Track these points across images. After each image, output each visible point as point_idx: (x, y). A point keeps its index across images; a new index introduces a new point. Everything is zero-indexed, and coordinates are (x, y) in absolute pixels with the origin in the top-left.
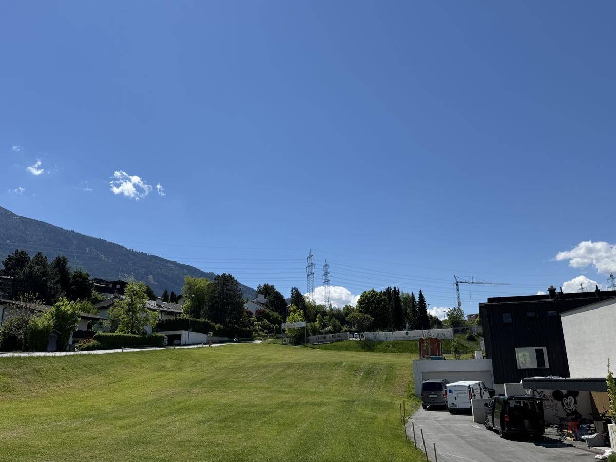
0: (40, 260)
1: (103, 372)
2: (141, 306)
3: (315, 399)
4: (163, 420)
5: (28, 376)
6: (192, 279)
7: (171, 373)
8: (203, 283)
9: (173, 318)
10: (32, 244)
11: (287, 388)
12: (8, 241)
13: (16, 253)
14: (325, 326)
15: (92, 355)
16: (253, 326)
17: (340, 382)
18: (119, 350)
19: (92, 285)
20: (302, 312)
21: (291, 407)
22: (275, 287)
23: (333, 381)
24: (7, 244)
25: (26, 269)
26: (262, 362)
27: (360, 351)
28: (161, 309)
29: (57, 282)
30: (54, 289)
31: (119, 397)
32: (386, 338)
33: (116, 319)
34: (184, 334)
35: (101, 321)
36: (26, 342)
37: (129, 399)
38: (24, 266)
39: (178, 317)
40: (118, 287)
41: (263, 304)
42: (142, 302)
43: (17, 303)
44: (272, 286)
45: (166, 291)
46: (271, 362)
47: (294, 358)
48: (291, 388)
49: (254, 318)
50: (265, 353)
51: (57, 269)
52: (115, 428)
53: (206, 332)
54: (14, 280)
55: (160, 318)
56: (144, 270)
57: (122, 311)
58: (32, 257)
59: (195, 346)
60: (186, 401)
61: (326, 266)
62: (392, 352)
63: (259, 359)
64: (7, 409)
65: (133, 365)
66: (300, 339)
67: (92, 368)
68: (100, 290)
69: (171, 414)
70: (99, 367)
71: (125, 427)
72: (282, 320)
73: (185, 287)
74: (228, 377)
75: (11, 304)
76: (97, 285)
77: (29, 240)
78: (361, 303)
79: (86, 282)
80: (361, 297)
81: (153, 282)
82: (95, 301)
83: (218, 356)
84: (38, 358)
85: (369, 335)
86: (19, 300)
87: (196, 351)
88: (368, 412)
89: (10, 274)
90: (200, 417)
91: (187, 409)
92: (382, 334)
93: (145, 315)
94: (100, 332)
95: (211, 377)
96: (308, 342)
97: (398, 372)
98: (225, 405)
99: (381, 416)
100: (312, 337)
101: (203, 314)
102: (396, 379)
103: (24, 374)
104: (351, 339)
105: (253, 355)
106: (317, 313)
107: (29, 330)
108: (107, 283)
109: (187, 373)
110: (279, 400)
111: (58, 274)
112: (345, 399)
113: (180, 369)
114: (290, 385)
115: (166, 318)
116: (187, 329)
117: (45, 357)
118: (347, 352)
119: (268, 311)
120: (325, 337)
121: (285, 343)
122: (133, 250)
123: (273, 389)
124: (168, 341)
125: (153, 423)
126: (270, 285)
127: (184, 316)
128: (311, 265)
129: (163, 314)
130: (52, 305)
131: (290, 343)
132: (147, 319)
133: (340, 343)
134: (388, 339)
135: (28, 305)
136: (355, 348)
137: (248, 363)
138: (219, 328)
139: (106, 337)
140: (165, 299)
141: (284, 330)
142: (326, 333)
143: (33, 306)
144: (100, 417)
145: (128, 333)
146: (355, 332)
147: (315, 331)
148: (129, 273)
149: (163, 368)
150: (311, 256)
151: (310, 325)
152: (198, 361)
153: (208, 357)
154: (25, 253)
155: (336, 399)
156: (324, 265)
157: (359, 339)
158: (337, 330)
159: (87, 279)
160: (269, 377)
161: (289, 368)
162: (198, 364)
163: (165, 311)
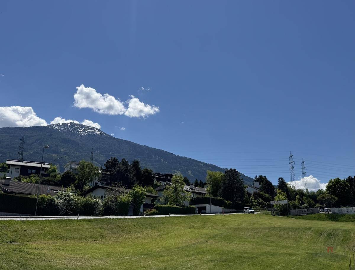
0: (124, 163)
1: (157, 228)
2: (181, 189)
3: (289, 251)
4: (188, 259)
5: (115, 230)
6: (211, 172)
7: (198, 230)
8: (218, 175)
9: (200, 197)
10: (124, 154)
11: (271, 243)
12: (111, 153)
13: (111, 159)
14: (303, 203)
15: (151, 218)
16: (252, 202)
17: (309, 241)
18: (168, 216)
19: (154, 177)
20: (285, 194)
21: (272, 255)
22: (267, 177)
23: (303, 240)
24: (110, 155)
25: (117, 168)
26: (256, 226)
27: (327, 221)
28: (193, 191)
29: (134, 175)
30: (133, 180)
31: (165, 243)
32: (348, 212)
33: (167, 197)
34: (208, 206)
35: (159, 198)
36: (116, 210)
37: (170, 245)
38: (116, 166)
39: (204, 196)
40: (169, 178)
41: (258, 188)
42: (182, 187)
43: (111, 187)
44: (265, 177)
45: (197, 180)
46: (262, 226)
47: (279, 224)
48: (273, 243)
49: (252, 197)
50: (259, 220)
51: (134, 168)
52: (158, 262)
53: (220, 206)
54: (111, 174)
55: (193, 196)
56: (186, 167)
57: (170, 192)
58: (120, 161)
59: (214, 214)
60: (204, 247)
61: (303, 162)
62: (352, 222)
63: (254, 224)
64: (101, 248)
65: (175, 224)
66: (284, 212)
67: (150, 226)
68: (158, 179)
69: (193, 255)
70: (155, 225)
71: (164, 261)
72: (272, 199)
73: (208, 177)
74: (233, 234)
75: (108, 188)
76: (157, 176)
77: (121, 152)
78: (328, 187)
79: (150, 175)
80: (329, 183)
81: (191, 175)
82: (156, 186)
83: (227, 221)
84: (121, 219)
85: (335, 210)
86: (112, 186)
87: (214, 217)
88: (327, 262)
89: (109, 171)
90: (210, 258)
91: (204, 252)
92: (344, 209)
93: (183, 194)
94: (158, 205)
95: (222, 233)
96: (290, 214)
97: (352, 235)
98: (228, 251)
99: (336, 265)
100: (293, 211)
101: (219, 194)
102: (350, 239)
103: (112, 228)
104: (321, 213)
105: (250, 221)
106: (296, 194)
107: (118, 203)
108: (163, 175)
109: (207, 231)
110: (264, 251)
111: (134, 171)
112: (311, 252)
113: (203, 228)
114: (272, 241)
115: (196, 196)
116: (209, 204)
117: (124, 219)
118: (318, 221)
119: (261, 193)
120: (302, 211)
121: (273, 214)
122: (179, 156)
123: (261, 243)
124: (198, 210)
125: (181, 260)
126: (263, 176)
127: (207, 195)
128: (292, 162)
129: (195, 194)
130: (131, 189)
131: (277, 214)
132: (185, 197)
133: (313, 215)
134: (349, 213)
135: (117, 189)
136: (324, 218)
137: (246, 226)
138: (229, 203)
139: (161, 207)
140: (196, 185)
141: (273, 206)
142: (303, 208)
143: (120, 189)
144: (151, 255)
145: (174, 205)
146: (325, 207)
147: (295, 207)
148: (177, 170)
149: (193, 227)
150: (291, 156)
151: (291, 203)
152: (215, 223)
153: (221, 221)
154: (116, 159)
155: (304, 251)
156: (302, 161)
157: (327, 213)
158: (311, 206)
159: (151, 173)
160: (259, 236)
161: (273, 230)
162: (216, 225)
163: (196, 192)
